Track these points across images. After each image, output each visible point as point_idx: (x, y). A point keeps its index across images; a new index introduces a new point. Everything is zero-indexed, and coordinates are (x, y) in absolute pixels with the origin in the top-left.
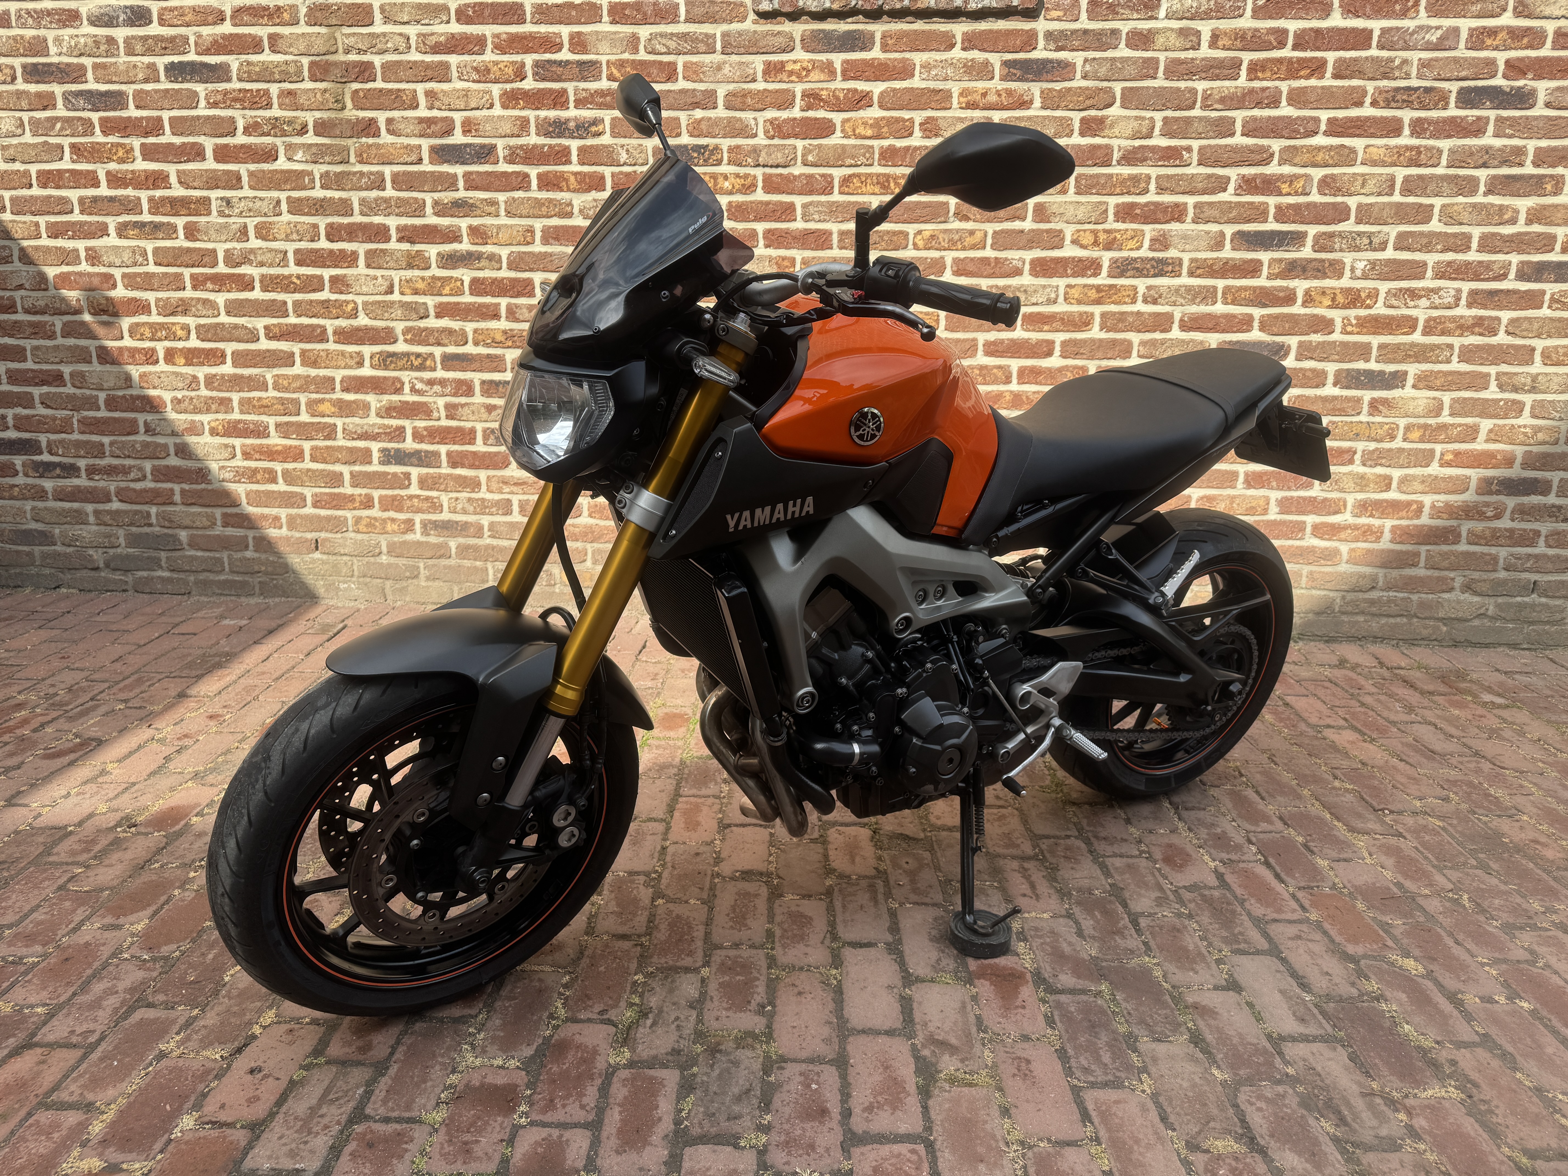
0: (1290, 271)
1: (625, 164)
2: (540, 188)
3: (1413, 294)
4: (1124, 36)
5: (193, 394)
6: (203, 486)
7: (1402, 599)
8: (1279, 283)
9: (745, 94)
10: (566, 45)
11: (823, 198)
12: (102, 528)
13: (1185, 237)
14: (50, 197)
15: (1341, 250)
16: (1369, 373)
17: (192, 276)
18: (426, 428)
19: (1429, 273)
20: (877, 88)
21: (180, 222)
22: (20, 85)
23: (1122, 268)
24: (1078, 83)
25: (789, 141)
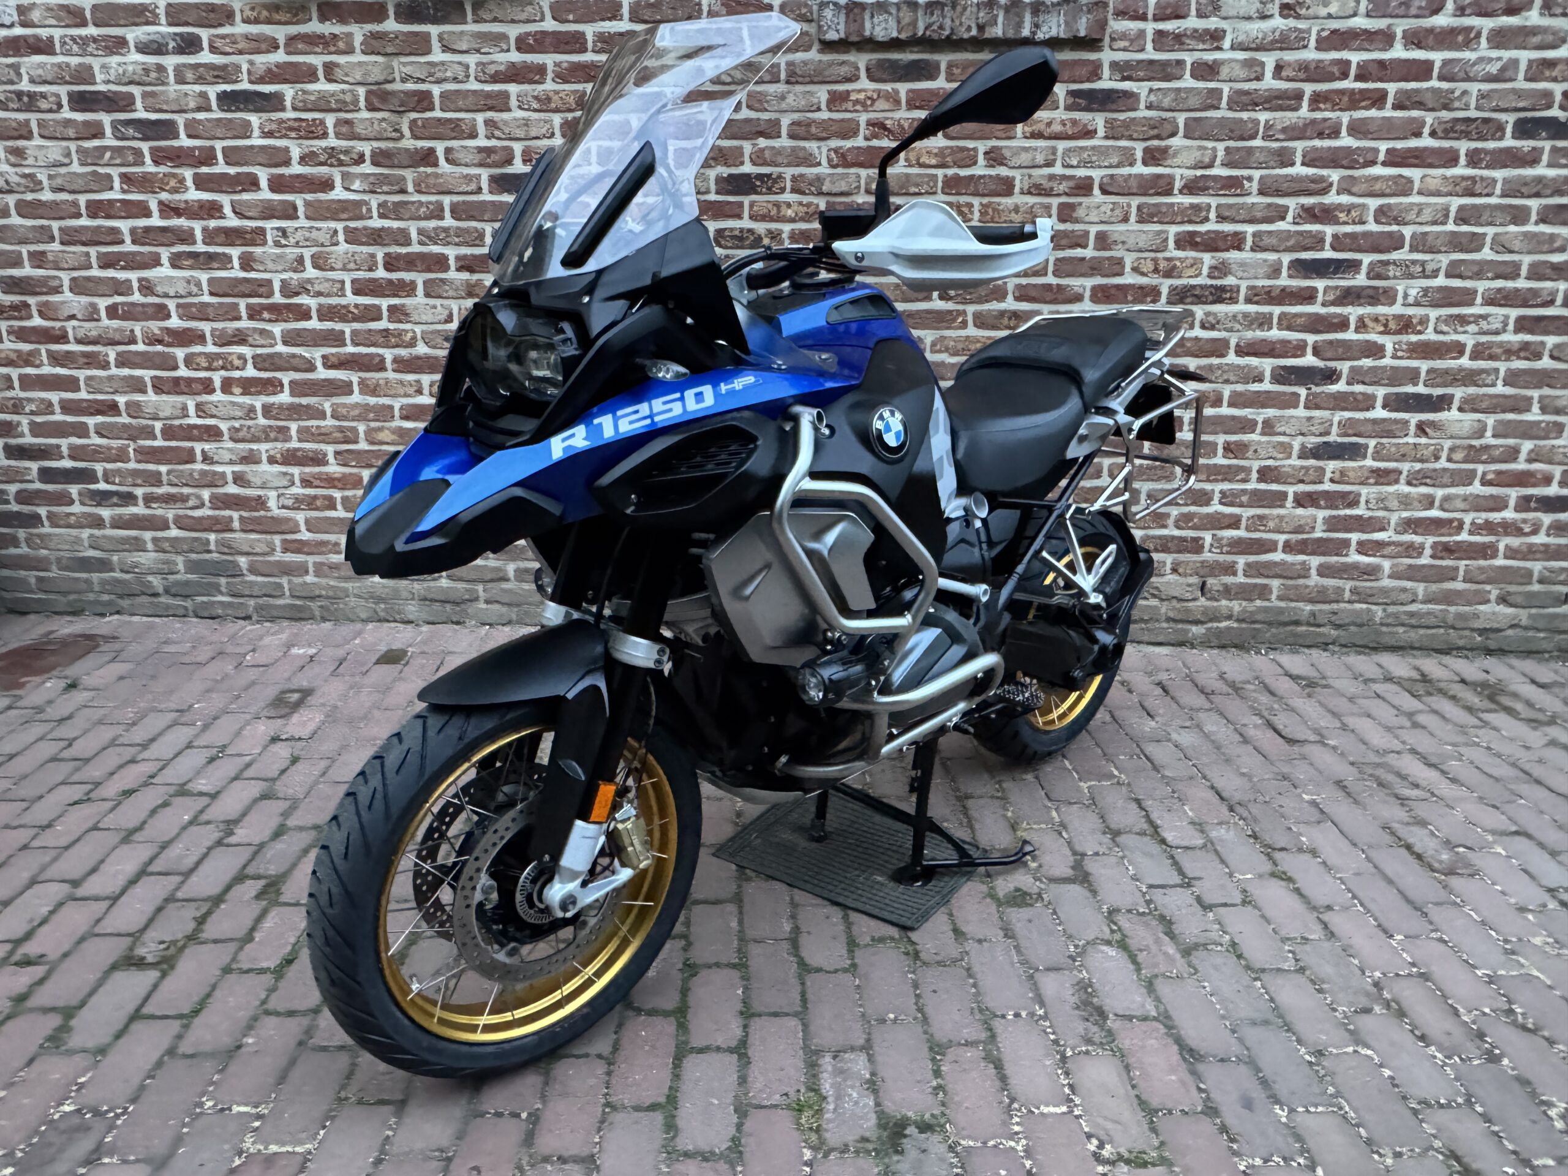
0: (1345, 297)
3: (1463, 320)
4: (1189, 67)
5: (250, 423)
6: (262, 513)
7: (1440, 611)
8: (1333, 310)
9: (809, 124)
12: (162, 556)
13: (1243, 264)
14: (99, 227)
15: (1395, 278)
16: (1417, 397)
17: (248, 306)
19: (1479, 300)
21: (235, 252)
22: (67, 114)
24: (1142, 113)
25: (853, 170)
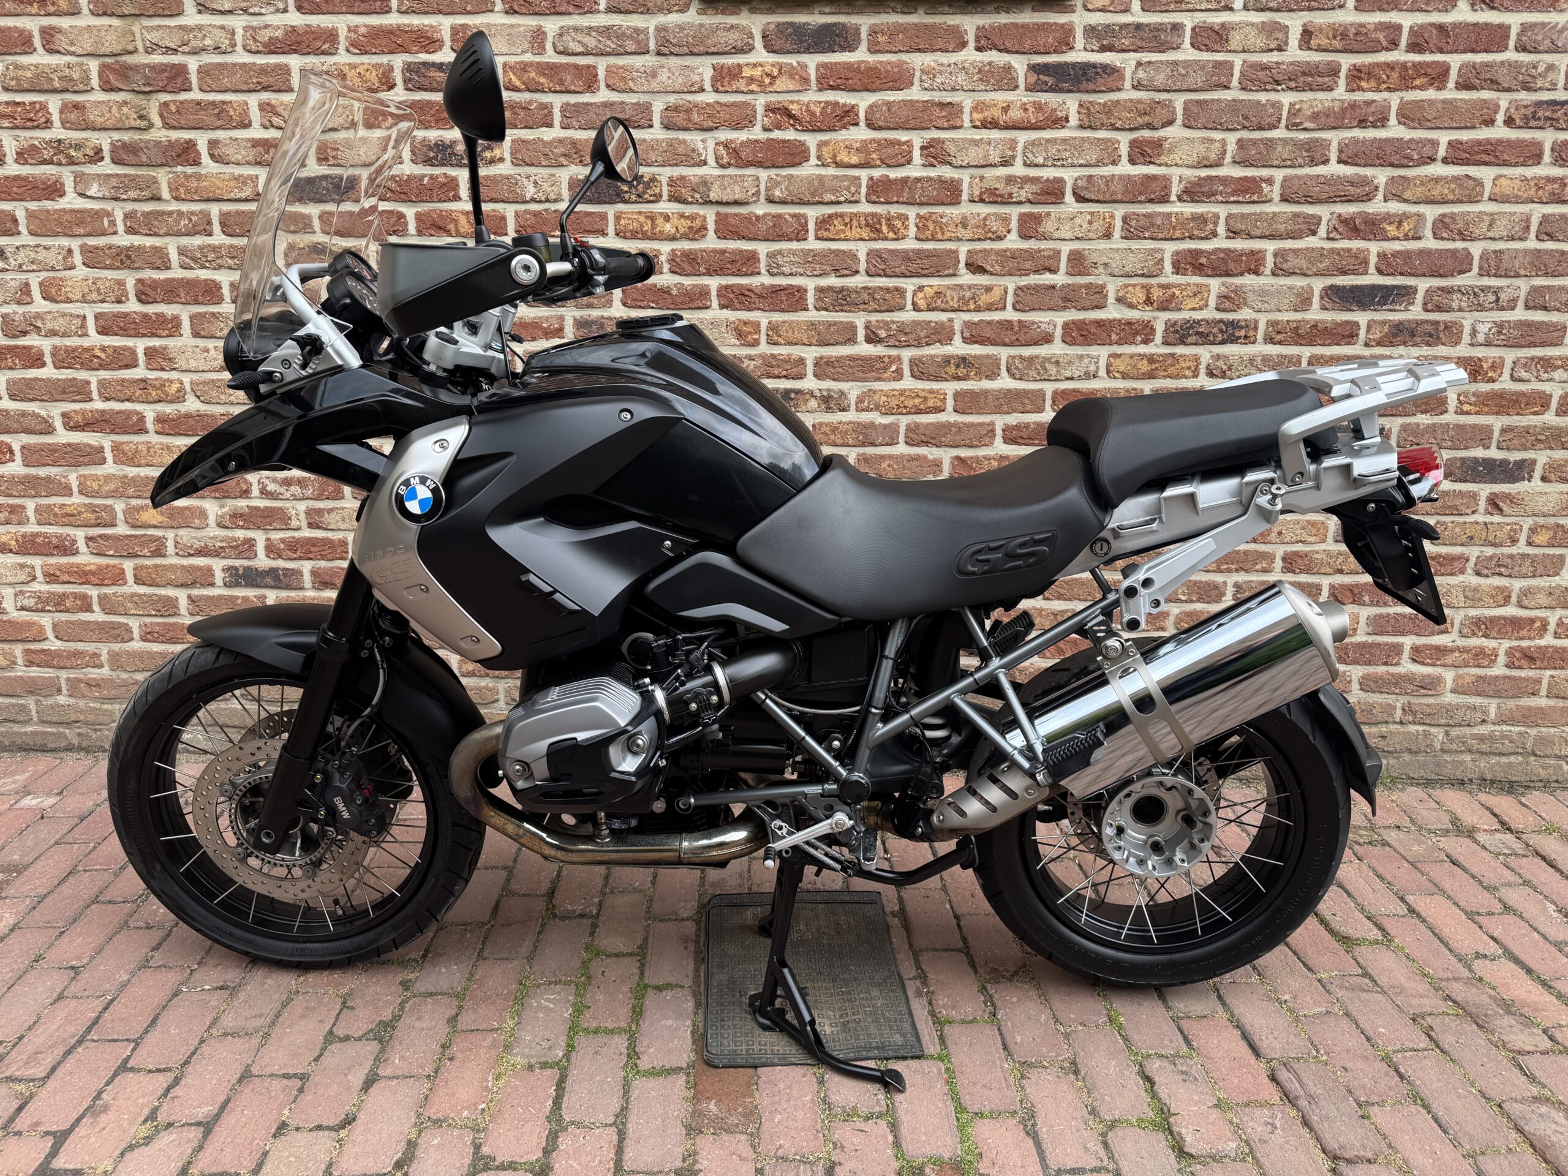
0: (1395, 335)
1: (534, 200)
2: (420, 233)
3: (1547, 364)
4: (1188, 33)
7: (1520, 734)
8: (1380, 351)
9: (689, 109)
10: (448, 43)
11: (795, 245)
13: (1262, 293)
15: (1460, 310)
16: (1489, 463)
18: (283, 541)
19: (1567, 338)
20: (863, 101)
23: (1180, 334)
24: (1128, 94)
25: (751, 171)
